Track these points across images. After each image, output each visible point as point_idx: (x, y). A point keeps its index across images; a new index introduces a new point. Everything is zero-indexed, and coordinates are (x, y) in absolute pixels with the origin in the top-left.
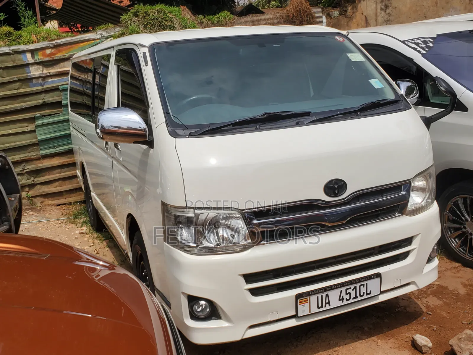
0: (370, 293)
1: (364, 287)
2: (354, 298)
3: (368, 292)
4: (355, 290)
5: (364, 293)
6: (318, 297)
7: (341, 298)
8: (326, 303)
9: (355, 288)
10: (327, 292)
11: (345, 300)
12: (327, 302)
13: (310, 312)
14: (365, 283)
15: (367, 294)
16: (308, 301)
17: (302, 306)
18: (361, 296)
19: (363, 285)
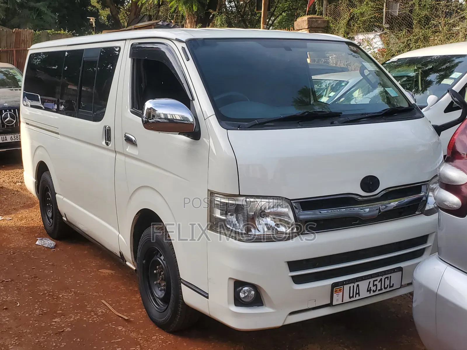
0: (393, 286)
1: (388, 280)
2: (379, 290)
3: (391, 285)
4: (380, 282)
5: (388, 285)
6: (350, 287)
7: (369, 289)
8: (356, 294)
9: (381, 280)
10: (358, 282)
11: (372, 292)
12: (357, 292)
13: (342, 301)
14: (389, 276)
15: (390, 287)
16: (342, 291)
17: (337, 295)
18: (385, 288)
19: (388, 278)
